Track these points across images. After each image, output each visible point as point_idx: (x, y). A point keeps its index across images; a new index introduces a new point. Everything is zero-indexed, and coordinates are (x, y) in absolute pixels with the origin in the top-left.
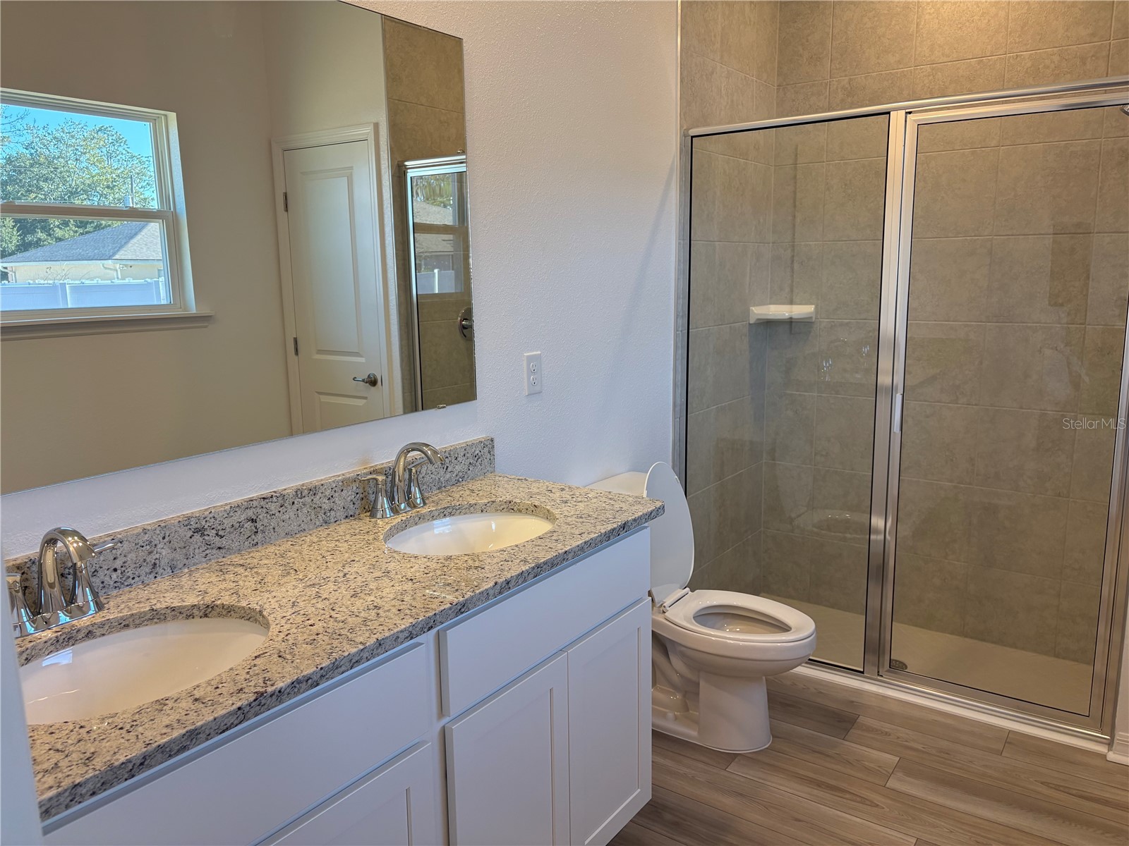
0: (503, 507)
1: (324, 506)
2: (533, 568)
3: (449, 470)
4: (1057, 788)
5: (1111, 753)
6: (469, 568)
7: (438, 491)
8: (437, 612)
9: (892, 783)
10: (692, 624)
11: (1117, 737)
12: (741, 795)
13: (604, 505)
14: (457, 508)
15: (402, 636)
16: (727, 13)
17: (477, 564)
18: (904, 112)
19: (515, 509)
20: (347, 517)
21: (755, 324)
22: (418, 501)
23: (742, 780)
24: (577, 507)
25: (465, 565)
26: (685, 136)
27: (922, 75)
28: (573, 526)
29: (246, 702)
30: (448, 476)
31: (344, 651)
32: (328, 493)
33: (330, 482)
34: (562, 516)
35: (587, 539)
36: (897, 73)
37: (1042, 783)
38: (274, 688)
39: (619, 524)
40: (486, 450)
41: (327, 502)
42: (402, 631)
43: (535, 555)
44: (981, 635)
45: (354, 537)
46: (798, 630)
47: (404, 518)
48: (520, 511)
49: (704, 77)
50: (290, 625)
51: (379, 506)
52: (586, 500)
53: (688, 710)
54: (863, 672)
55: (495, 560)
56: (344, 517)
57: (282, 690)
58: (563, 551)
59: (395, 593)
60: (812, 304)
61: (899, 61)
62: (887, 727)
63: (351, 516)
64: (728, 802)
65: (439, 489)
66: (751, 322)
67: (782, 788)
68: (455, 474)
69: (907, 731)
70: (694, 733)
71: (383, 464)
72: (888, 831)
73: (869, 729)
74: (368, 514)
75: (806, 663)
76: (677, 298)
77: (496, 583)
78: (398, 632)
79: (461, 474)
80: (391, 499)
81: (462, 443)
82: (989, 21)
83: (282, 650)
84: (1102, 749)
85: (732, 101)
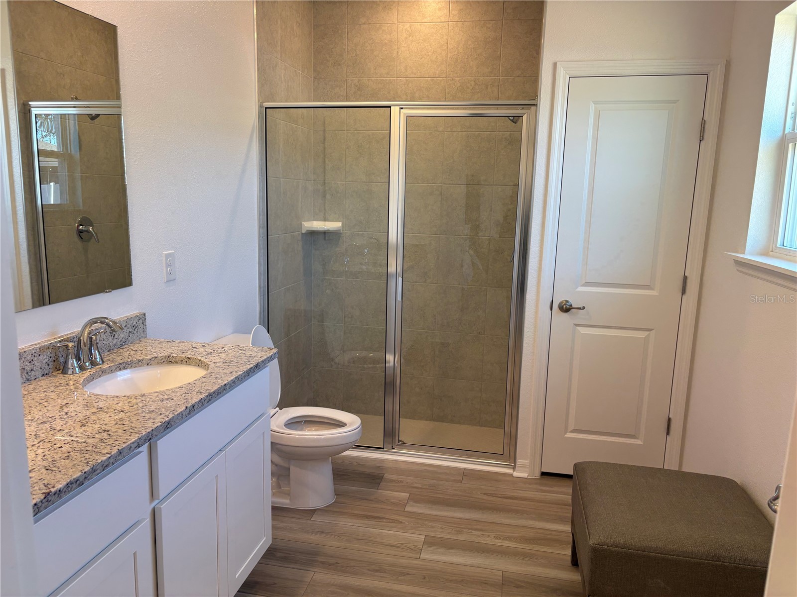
0: (163, 360)
1: (26, 368)
2: (207, 396)
3: (116, 337)
4: (492, 495)
5: (515, 472)
6: (162, 400)
7: (108, 353)
8: (153, 428)
9: (408, 509)
10: (284, 429)
11: (517, 463)
12: (323, 532)
13: (238, 354)
14: (129, 363)
15: (133, 446)
16: (284, 27)
17: (166, 397)
18: (398, 108)
19: (173, 361)
20: (43, 375)
21: (305, 233)
22: (98, 360)
23: (322, 523)
24: (220, 356)
25: (158, 398)
26: (261, 106)
27: (401, 83)
28: (223, 368)
29: (39, 500)
30: (115, 341)
31: (97, 460)
32: (29, 358)
33: (30, 350)
34: (212, 363)
35: (237, 376)
36: (387, 80)
37: (484, 494)
38: (55, 489)
39: (254, 364)
40: (141, 321)
41: (29, 364)
42: (133, 443)
43: (206, 388)
44: (441, 419)
45: (57, 388)
46: (351, 424)
47: (92, 373)
48: (176, 362)
49: (271, 68)
50: (42, 450)
51: (70, 365)
52: (224, 351)
53: (281, 488)
54: (383, 448)
55: (179, 394)
56: (41, 375)
57: (61, 490)
58: (224, 384)
59: (114, 420)
60: (340, 221)
61: (387, 73)
62: (400, 478)
63: (46, 374)
64: (314, 538)
65: (109, 351)
66: (303, 232)
67: (346, 524)
68: (120, 340)
69: (412, 478)
70: (287, 501)
71: (67, 335)
72: (410, 535)
73: (392, 481)
74: (60, 372)
75: (353, 448)
76: (259, 215)
77: (186, 407)
78: (131, 444)
79: (123, 340)
80: (78, 359)
81: (124, 317)
82: (437, 56)
83: (46, 465)
84: (510, 471)
85: (288, 86)
